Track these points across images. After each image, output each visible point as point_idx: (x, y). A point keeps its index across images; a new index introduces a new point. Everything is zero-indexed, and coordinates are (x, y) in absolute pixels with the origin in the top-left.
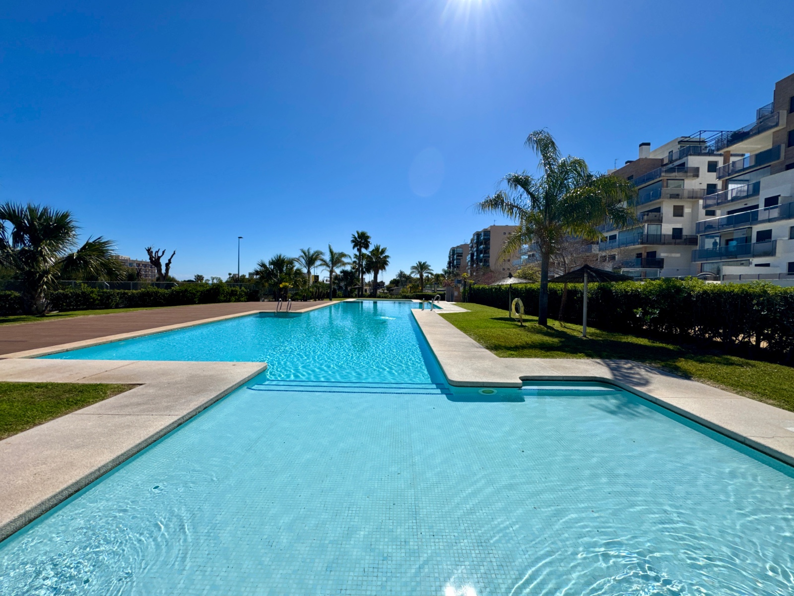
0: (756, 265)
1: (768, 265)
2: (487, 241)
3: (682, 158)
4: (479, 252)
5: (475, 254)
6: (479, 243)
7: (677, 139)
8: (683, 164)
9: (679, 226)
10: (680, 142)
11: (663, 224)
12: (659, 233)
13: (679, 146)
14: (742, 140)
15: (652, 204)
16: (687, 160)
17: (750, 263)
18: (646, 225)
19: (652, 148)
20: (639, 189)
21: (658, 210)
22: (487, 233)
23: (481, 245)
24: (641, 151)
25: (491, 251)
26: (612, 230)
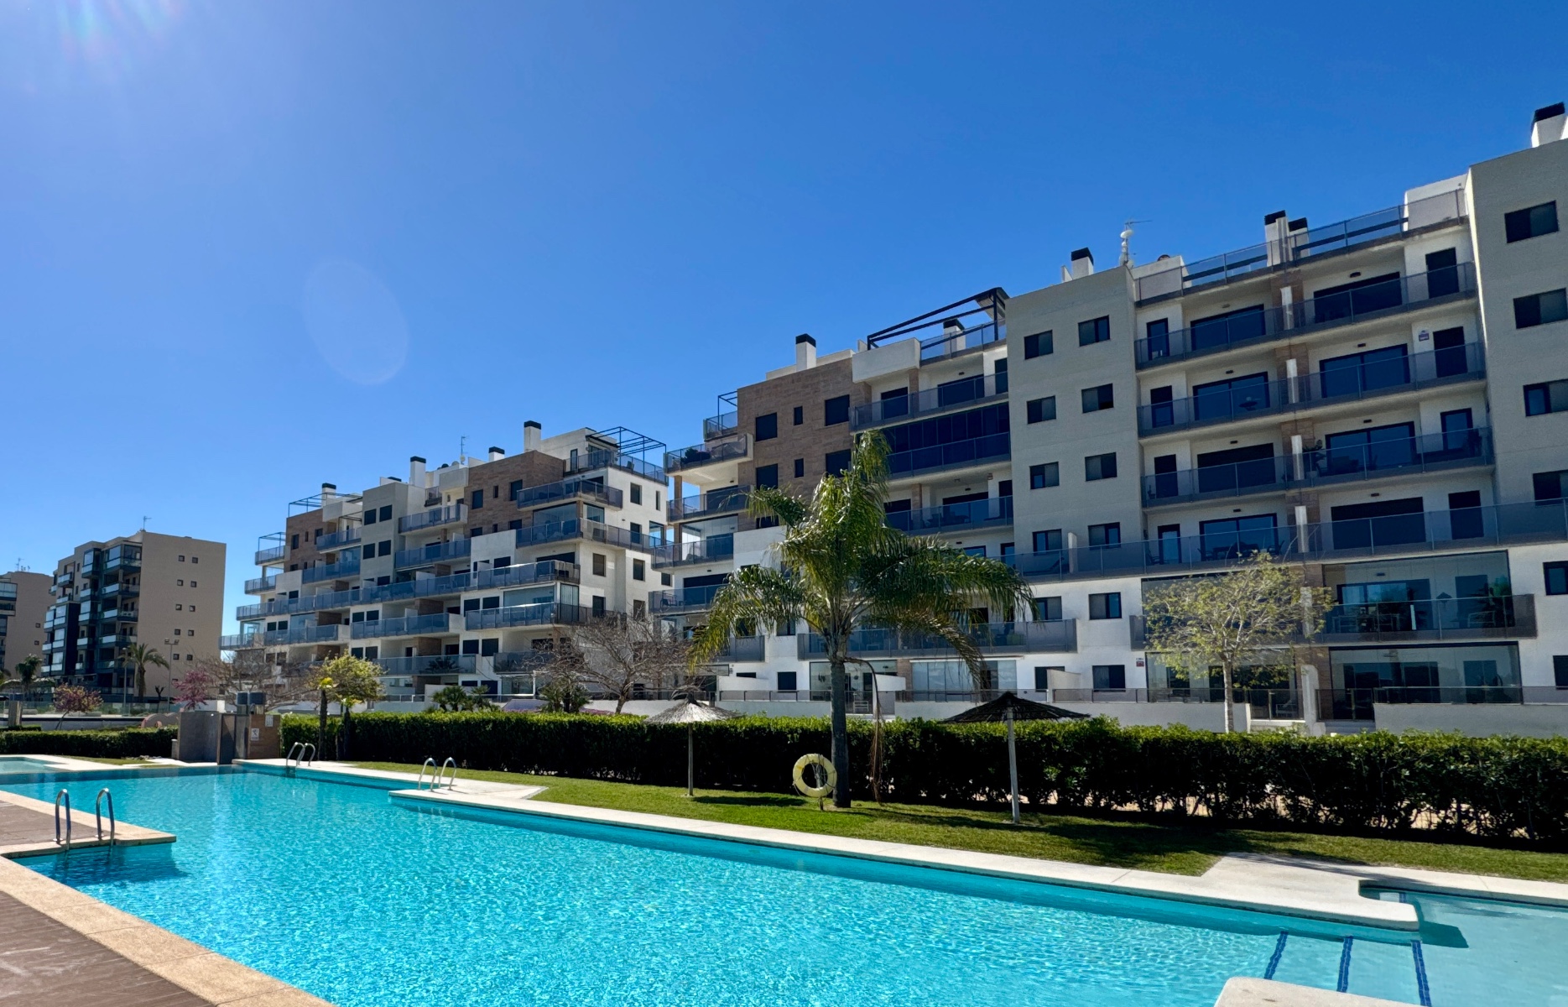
0: (739, 675)
1: (753, 675)
2: (130, 574)
3: (598, 468)
4: (100, 601)
5: (86, 607)
6: (99, 576)
7: (582, 430)
8: (600, 480)
9: (601, 593)
10: (589, 437)
11: (581, 586)
12: (575, 604)
13: (587, 444)
14: (701, 464)
15: (561, 545)
16: (607, 472)
17: (730, 671)
18: (559, 584)
19: (544, 433)
20: (534, 511)
21: (570, 558)
22: (130, 549)
23: (108, 584)
24: (527, 434)
25: (143, 604)
26: (492, 586)
